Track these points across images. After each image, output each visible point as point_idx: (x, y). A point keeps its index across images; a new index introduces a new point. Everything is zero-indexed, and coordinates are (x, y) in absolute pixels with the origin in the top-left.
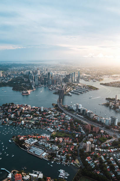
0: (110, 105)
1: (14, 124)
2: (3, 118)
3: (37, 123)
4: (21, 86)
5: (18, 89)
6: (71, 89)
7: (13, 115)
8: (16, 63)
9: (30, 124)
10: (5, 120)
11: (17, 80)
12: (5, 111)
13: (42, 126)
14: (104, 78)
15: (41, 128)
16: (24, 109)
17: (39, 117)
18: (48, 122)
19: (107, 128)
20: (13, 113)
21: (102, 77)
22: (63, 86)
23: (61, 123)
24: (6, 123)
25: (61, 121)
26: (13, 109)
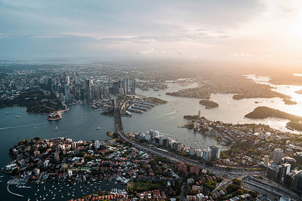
0: (195, 127)
1: (54, 178)
2: (28, 169)
3: (95, 170)
4: (41, 104)
5: (38, 110)
6: (128, 105)
7: (47, 162)
8: (18, 63)
9: (84, 174)
10: (33, 174)
11: (30, 93)
12: (28, 155)
13: (105, 175)
14: (168, 84)
15: (105, 178)
16: (63, 147)
17: (97, 160)
18: (113, 167)
19: (209, 164)
20: (45, 158)
21: (164, 82)
22: (113, 101)
23: (136, 165)
24: (37, 180)
25: (134, 161)
26: (42, 150)
